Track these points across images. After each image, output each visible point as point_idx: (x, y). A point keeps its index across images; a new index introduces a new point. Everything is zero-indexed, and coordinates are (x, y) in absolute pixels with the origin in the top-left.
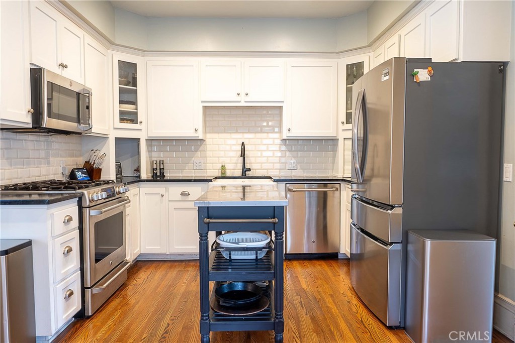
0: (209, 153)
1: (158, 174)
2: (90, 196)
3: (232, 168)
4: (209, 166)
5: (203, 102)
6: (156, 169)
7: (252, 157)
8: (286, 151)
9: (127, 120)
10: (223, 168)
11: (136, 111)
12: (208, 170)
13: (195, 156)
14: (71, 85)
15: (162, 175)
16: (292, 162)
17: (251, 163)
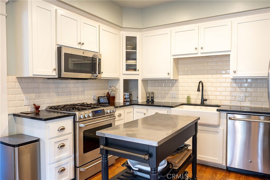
0: (180, 88)
1: (150, 100)
2: (79, 115)
3: (195, 98)
4: (180, 96)
5: (173, 55)
6: (149, 97)
7: (209, 91)
8: (236, 87)
9: (131, 69)
10: (188, 98)
11: (136, 64)
12: (179, 99)
13: (172, 90)
14: (83, 54)
15: (153, 101)
16: (241, 95)
17: (209, 95)
